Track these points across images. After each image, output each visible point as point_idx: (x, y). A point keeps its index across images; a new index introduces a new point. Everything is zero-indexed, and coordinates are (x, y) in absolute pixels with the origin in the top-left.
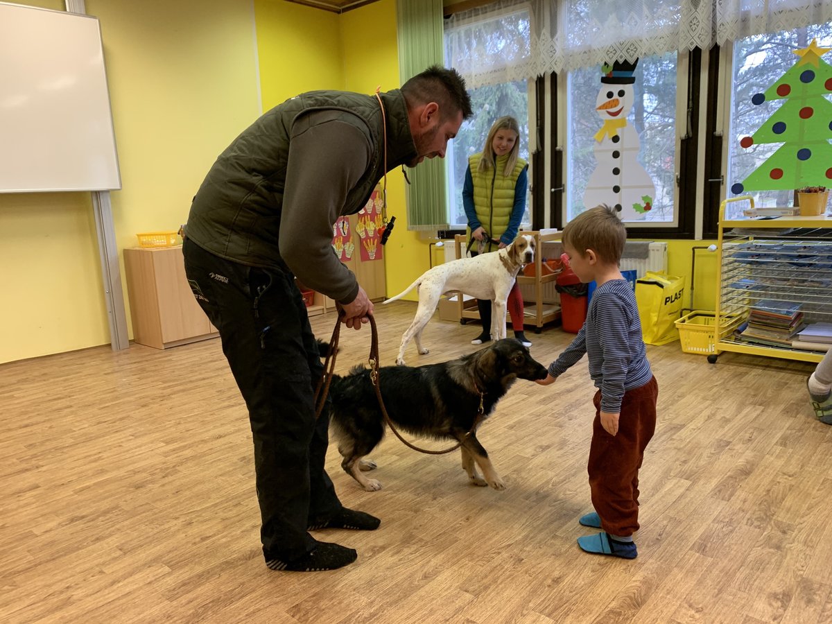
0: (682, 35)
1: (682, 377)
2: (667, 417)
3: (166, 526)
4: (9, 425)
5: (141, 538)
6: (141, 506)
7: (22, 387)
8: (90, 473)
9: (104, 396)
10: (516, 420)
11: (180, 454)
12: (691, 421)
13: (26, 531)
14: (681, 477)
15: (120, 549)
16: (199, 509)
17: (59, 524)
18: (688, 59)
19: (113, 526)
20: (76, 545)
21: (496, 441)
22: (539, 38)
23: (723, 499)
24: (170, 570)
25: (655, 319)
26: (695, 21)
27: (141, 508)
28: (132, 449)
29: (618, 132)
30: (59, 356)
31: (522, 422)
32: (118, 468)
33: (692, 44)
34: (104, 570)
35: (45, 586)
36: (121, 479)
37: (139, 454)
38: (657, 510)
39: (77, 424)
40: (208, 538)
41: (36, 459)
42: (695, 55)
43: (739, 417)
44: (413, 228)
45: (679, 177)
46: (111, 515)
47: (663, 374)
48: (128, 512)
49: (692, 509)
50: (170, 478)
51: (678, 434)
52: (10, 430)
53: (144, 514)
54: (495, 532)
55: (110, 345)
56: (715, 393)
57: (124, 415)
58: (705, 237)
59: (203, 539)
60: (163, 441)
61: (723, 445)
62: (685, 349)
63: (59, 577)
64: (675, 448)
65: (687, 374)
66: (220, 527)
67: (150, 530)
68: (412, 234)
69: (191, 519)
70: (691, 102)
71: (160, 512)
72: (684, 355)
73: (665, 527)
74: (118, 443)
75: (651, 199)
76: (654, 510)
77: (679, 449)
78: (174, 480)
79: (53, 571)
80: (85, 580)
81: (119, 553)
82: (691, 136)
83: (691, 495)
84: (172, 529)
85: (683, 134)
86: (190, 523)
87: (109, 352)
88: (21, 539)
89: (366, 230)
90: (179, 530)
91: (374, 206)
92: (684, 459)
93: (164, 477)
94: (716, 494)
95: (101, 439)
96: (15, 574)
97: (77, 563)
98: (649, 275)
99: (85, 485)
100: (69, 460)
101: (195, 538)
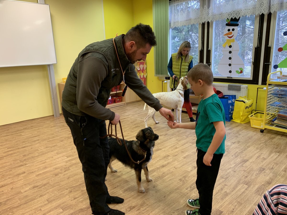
0: (257, 9)
1: (250, 138)
2: (242, 156)
3: (63, 192)
4: (19, 147)
5: (55, 197)
6: (56, 183)
7: (24, 131)
8: (42, 168)
9: (49, 136)
10: (187, 154)
11: (71, 162)
12: (251, 159)
13: (19, 191)
14: (244, 184)
16: (75, 186)
17: (30, 189)
18: (259, 17)
19: (46, 191)
20: (34, 198)
21: (179, 163)
22: (203, 9)
23: (259, 195)
24: (62, 211)
25: (242, 114)
26: (262, 4)
27: (56, 184)
28: (56, 159)
29: (231, 44)
30: (37, 119)
31: (189, 155)
32: (51, 167)
33: (261, 12)
34: (41, 209)
36: (51, 171)
37: (58, 161)
38: (233, 198)
39: (40, 147)
40: (76, 198)
41: (25, 161)
42: (262, 16)
43: (270, 157)
44: (156, 76)
45: (253, 62)
46: (46, 186)
47: (243, 137)
48: (52, 185)
49: (247, 198)
50: (67, 172)
51: (245, 164)
52: (19, 149)
53: (57, 187)
54: (174, 203)
55: (53, 115)
56: (261, 146)
57: (55, 144)
58: (262, 84)
59: (75, 199)
60: (66, 156)
61: (262, 170)
62: (252, 126)
63: (27, 211)
64: (243, 170)
65: (252, 137)
66: (80, 194)
67: (58, 193)
68: (156, 77)
69: (72, 190)
70: (259, 34)
71: (62, 186)
72: (251, 128)
73: (236, 206)
74: (52, 156)
75: (243, 69)
76: (232, 198)
77: (245, 171)
78: (68, 173)
79: (26, 208)
80: (35, 213)
81: (47, 202)
82: (259, 46)
83: (247, 192)
84: (65, 194)
85: (256, 46)
86: (71, 192)
87: (53, 118)
88: (17, 194)
89: (140, 76)
90: (67, 194)
91: (143, 67)
92: (246, 175)
93: (65, 171)
94: (256, 192)
95: (47, 154)
96: (14, 208)
97: (33, 205)
98: (240, 98)
99: (39, 173)
100: (36, 162)
101: (72, 198)
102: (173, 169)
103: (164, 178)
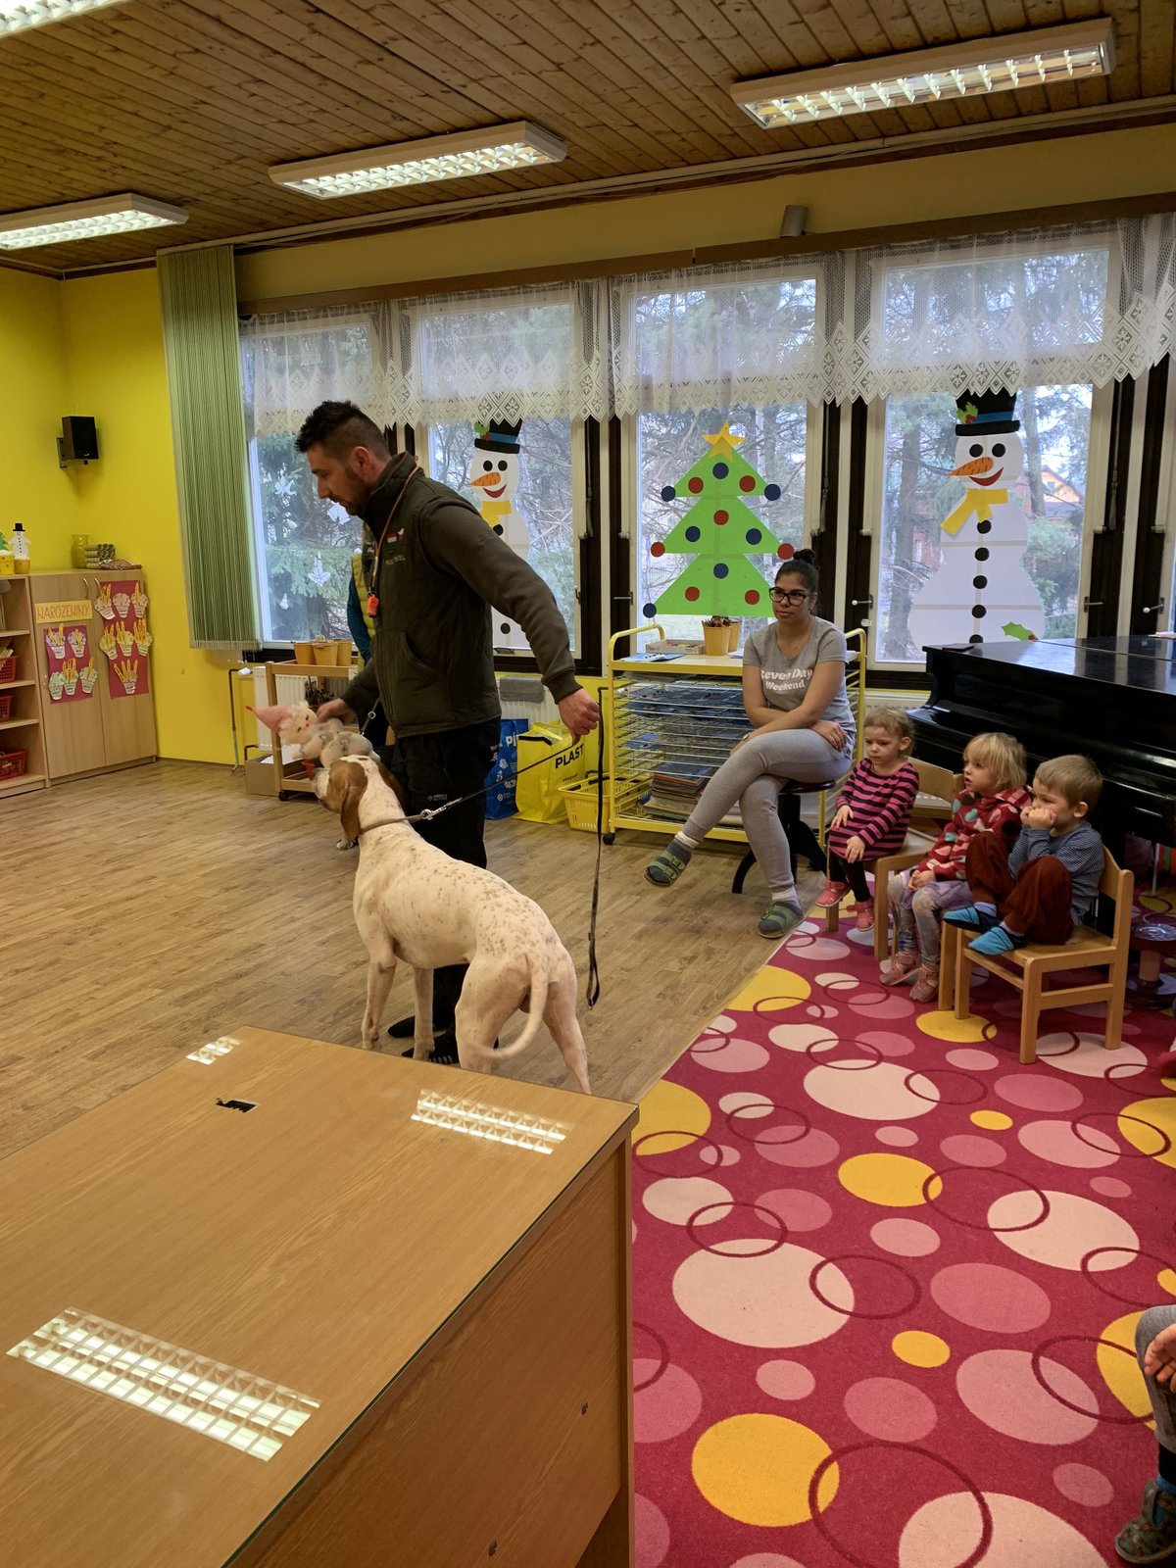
0: (572, 397)
1: (564, 865)
18: (583, 430)
22: (385, 372)
25: (545, 789)
26: (587, 381)
29: (501, 521)
33: (585, 412)
42: (592, 426)
44: (199, 646)
45: (579, 590)
47: (542, 862)
65: (573, 859)
68: (199, 652)
70: (590, 489)
82: (591, 535)
85: (583, 532)
89: (117, 646)
98: (538, 728)
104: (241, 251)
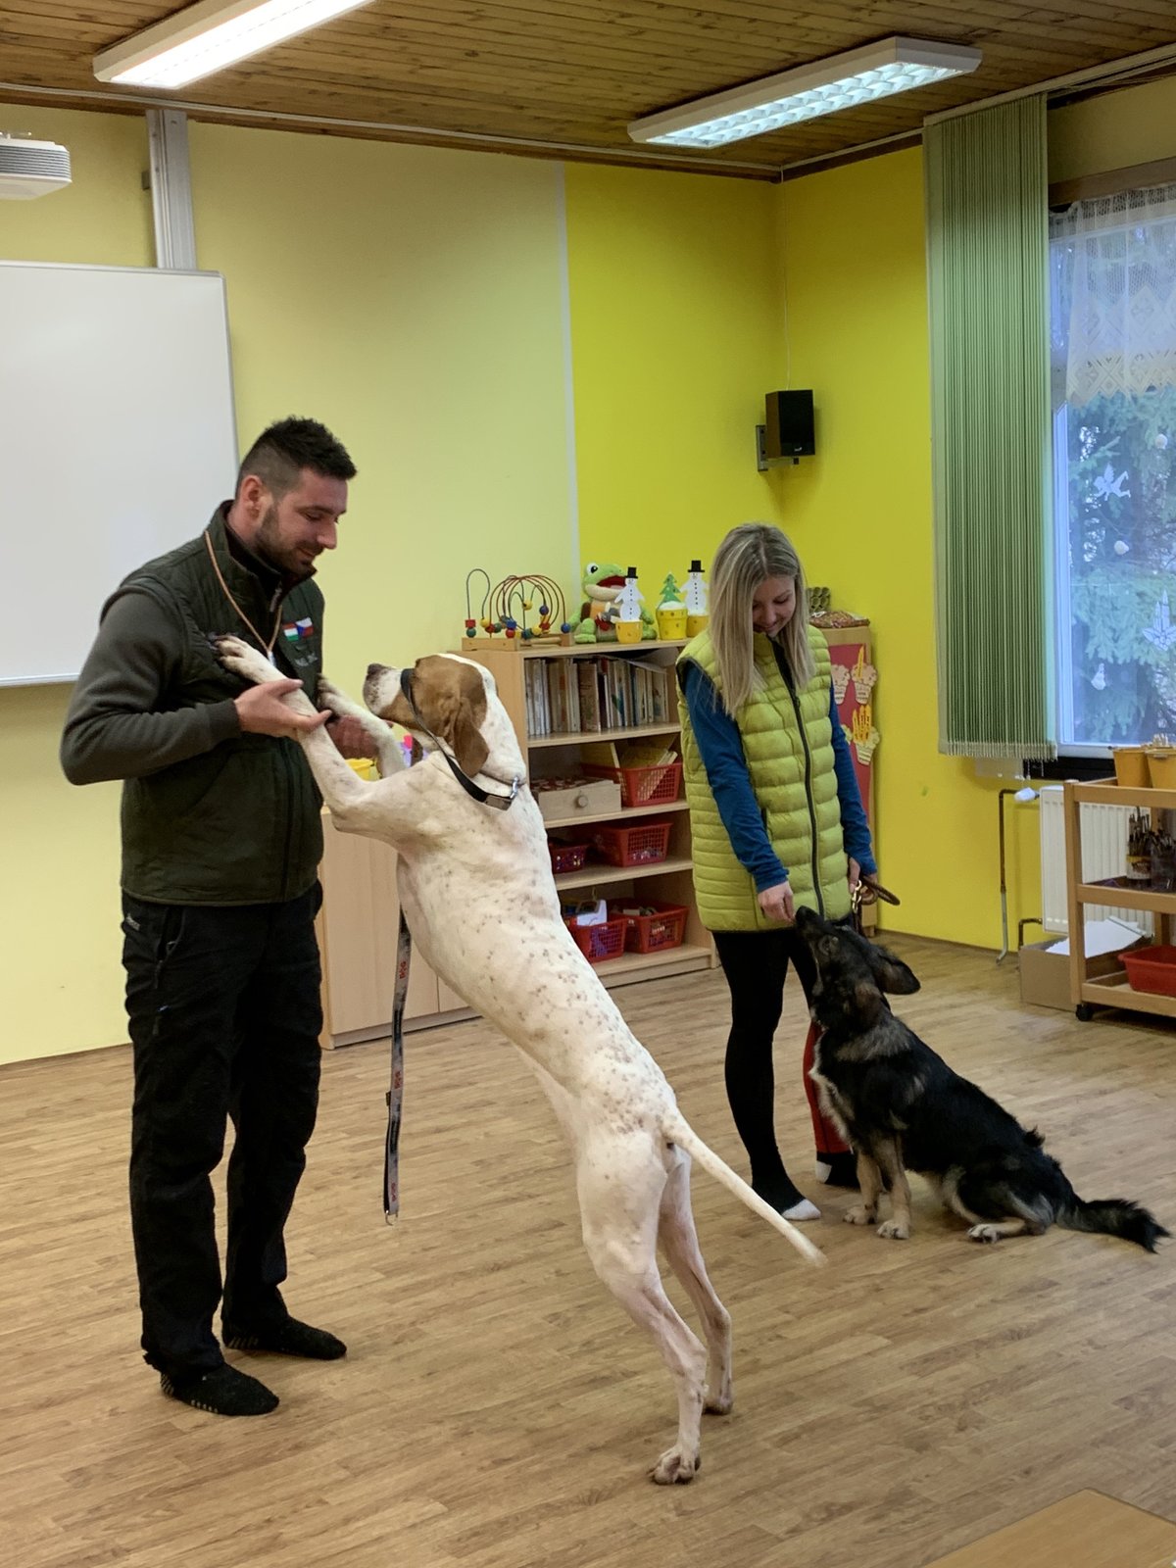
3: (421, 1435)
5: (379, 1452)
6: (366, 1394)
15: (345, 1468)
16: (478, 1408)
19: (319, 1427)
21: (1118, 1323)
27: (365, 1398)
34: (326, 1498)
35: (227, 1516)
40: (507, 1460)
44: (953, 749)
48: (340, 1403)
50: (410, 1347)
53: (373, 1411)
59: (497, 1464)
63: (245, 1504)
66: (526, 1443)
67: (392, 1439)
68: (951, 763)
69: (468, 1426)
71: (405, 1408)
78: (419, 1350)
79: (233, 1492)
80: (295, 1512)
81: (342, 1474)
84: (434, 1440)
86: (466, 1433)
88: (158, 1435)
90: (447, 1443)
91: (851, 682)
93: (396, 1343)
96: (168, 1492)
101: (481, 1460)
102: (1083, 1349)
103: (1023, 1390)
104: (1058, 101)
